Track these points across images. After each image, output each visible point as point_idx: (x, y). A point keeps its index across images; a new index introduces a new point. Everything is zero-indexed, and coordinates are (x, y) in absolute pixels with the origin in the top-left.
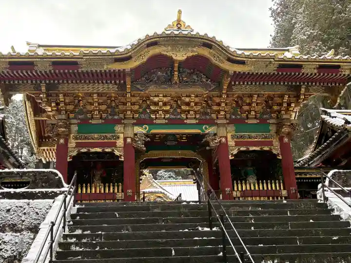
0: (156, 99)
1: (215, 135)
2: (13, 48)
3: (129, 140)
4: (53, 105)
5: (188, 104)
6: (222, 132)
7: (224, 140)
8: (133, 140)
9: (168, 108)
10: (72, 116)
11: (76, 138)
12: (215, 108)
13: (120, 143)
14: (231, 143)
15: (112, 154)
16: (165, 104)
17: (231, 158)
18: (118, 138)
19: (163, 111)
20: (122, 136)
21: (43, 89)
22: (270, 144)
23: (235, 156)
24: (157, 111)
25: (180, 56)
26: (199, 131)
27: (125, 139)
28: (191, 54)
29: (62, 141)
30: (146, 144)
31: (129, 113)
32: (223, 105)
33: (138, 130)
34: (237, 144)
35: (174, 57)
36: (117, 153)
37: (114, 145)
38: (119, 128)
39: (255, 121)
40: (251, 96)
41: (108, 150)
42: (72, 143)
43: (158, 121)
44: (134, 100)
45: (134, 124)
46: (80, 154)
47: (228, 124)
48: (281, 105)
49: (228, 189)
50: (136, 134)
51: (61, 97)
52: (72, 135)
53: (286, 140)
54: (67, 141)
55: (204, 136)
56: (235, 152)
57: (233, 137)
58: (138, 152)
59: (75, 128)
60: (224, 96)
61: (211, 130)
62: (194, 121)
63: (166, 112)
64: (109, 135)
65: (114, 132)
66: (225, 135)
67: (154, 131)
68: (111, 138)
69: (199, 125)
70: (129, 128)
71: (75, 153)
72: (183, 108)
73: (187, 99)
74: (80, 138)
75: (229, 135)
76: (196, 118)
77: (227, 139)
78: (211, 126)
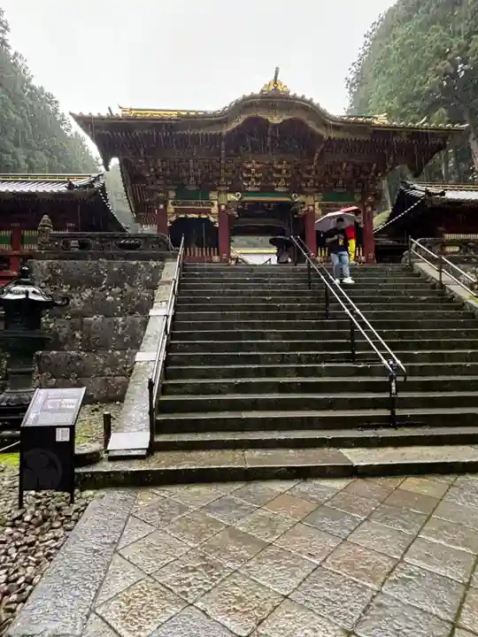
0: (249, 166)
1: (304, 203)
2: (109, 109)
3: (223, 207)
4: (152, 170)
5: (279, 171)
6: (310, 200)
7: (311, 208)
8: (226, 207)
9: (260, 175)
10: (169, 181)
11: (173, 204)
12: (305, 176)
13: (215, 210)
14: (318, 211)
15: (207, 219)
16: (257, 171)
18: (213, 204)
19: (255, 178)
20: (216, 203)
24: (249, 179)
25: (276, 120)
26: (288, 199)
27: (219, 206)
28: (286, 117)
29: (161, 206)
30: (239, 211)
31: (222, 179)
32: (314, 173)
33: (231, 197)
34: (324, 212)
35: (270, 120)
36: (212, 219)
37: (208, 212)
38: (213, 195)
39: (342, 190)
40: (341, 164)
41: (204, 216)
42: (171, 209)
43: (249, 189)
44: (228, 166)
45: (228, 192)
46: (179, 220)
47: (316, 192)
48: (368, 173)
50: (229, 202)
51: (159, 164)
52: (170, 201)
53: (369, 209)
54: (166, 207)
55: (293, 204)
57: (320, 206)
58: (231, 217)
59: (172, 194)
61: (299, 198)
62: (285, 189)
63: (257, 179)
64: (204, 202)
65: (209, 198)
66: (313, 203)
67: (245, 199)
68: (207, 204)
69: (287, 194)
70: (223, 196)
71: (173, 219)
72: (275, 175)
73: (279, 166)
74: (178, 204)
75: (317, 204)
76: (286, 186)
77: (314, 207)
78: (299, 194)
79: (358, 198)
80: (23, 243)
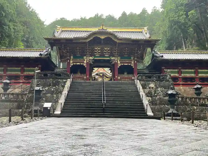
0: (96, 49)
1: (114, 60)
3: (88, 61)
5: (106, 50)
6: (116, 59)
7: (116, 62)
9: (100, 51)
10: (71, 53)
11: (72, 60)
12: (114, 51)
13: (85, 62)
14: (119, 62)
15: (83, 65)
16: (99, 50)
17: (118, 67)
20: (86, 60)
21: (63, 46)
22: (131, 63)
23: (120, 66)
24: (96, 52)
25: (102, 37)
26: (109, 59)
27: (87, 61)
28: (106, 37)
29: (68, 61)
30: (93, 62)
31: (88, 53)
34: (121, 63)
36: (84, 65)
37: (83, 62)
38: (85, 57)
39: (127, 56)
40: (125, 48)
41: (82, 64)
42: (71, 62)
43: (97, 55)
44: (89, 49)
45: (90, 56)
46: (74, 65)
47: (118, 56)
48: (135, 51)
49: (116, 77)
50: (90, 59)
51: (68, 48)
52: (71, 59)
53: (136, 62)
54: (70, 61)
55: (111, 60)
56: (120, 65)
58: (90, 64)
59: (72, 57)
60: (117, 48)
61: (113, 58)
62: (108, 56)
63: (99, 53)
65: (83, 58)
66: (117, 60)
67: (95, 58)
68: (83, 60)
69: (109, 57)
70: (88, 57)
71: (72, 65)
72: (104, 51)
73: (106, 49)
74: (74, 60)
75: (118, 60)
76: (108, 55)
77: (117, 61)
78: (113, 57)
79: (132, 58)
80: (24, 72)
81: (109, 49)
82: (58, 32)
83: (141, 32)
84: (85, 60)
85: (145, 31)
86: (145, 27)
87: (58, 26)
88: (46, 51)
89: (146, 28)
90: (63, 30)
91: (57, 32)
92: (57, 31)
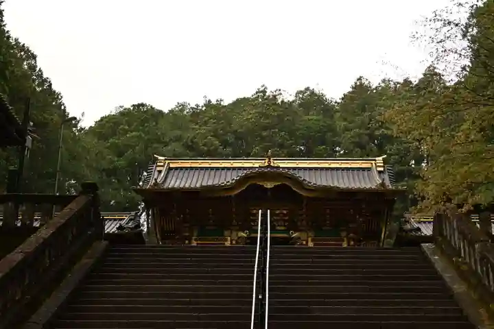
0: (254, 212)
1: (299, 238)
3: (234, 242)
5: (278, 215)
6: (303, 236)
7: (304, 242)
8: (237, 242)
11: (196, 240)
13: (228, 244)
14: (311, 244)
20: (229, 239)
24: (255, 220)
25: (269, 185)
26: (285, 235)
27: (231, 241)
28: (277, 184)
29: (187, 242)
33: (241, 234)
35: (265, 186)
38: (226, 233)
42: (194, 243)
45: (238, 230)
47: (309, 230)
50: (239, 238)
52: (194, 238)
53: (352, 243)
54: (190, 241)
55: (291, 239)
57: (312, 240)
59: (195, 234)
61: (295, 235)
62: (283, 228)
64: (220, 238)
65: (223, 235)
66: (306, 238)
67: (252, 235)
68: (222, 240)
69: (287, 231)
70: (234, 233)
73: (278, 212)
74: (200, 240)
75: (310, 239)
76: (285, 226)
77: (307, 242)
78: (296, 231)
79: (344, 234)
81: (285, 212)
82: (160, 172)
83: (369, 169)
84: (226, 240)
85: (377, 166)
86: (379, 156)
87: (160, 158)
88: (131, 220)
89: (381, 158)
90: (171, 165)
91: (156, 173)
92: (158, 169)
